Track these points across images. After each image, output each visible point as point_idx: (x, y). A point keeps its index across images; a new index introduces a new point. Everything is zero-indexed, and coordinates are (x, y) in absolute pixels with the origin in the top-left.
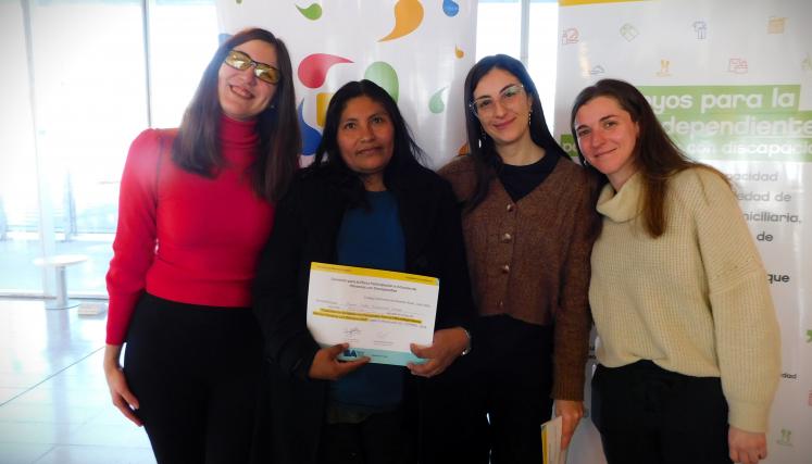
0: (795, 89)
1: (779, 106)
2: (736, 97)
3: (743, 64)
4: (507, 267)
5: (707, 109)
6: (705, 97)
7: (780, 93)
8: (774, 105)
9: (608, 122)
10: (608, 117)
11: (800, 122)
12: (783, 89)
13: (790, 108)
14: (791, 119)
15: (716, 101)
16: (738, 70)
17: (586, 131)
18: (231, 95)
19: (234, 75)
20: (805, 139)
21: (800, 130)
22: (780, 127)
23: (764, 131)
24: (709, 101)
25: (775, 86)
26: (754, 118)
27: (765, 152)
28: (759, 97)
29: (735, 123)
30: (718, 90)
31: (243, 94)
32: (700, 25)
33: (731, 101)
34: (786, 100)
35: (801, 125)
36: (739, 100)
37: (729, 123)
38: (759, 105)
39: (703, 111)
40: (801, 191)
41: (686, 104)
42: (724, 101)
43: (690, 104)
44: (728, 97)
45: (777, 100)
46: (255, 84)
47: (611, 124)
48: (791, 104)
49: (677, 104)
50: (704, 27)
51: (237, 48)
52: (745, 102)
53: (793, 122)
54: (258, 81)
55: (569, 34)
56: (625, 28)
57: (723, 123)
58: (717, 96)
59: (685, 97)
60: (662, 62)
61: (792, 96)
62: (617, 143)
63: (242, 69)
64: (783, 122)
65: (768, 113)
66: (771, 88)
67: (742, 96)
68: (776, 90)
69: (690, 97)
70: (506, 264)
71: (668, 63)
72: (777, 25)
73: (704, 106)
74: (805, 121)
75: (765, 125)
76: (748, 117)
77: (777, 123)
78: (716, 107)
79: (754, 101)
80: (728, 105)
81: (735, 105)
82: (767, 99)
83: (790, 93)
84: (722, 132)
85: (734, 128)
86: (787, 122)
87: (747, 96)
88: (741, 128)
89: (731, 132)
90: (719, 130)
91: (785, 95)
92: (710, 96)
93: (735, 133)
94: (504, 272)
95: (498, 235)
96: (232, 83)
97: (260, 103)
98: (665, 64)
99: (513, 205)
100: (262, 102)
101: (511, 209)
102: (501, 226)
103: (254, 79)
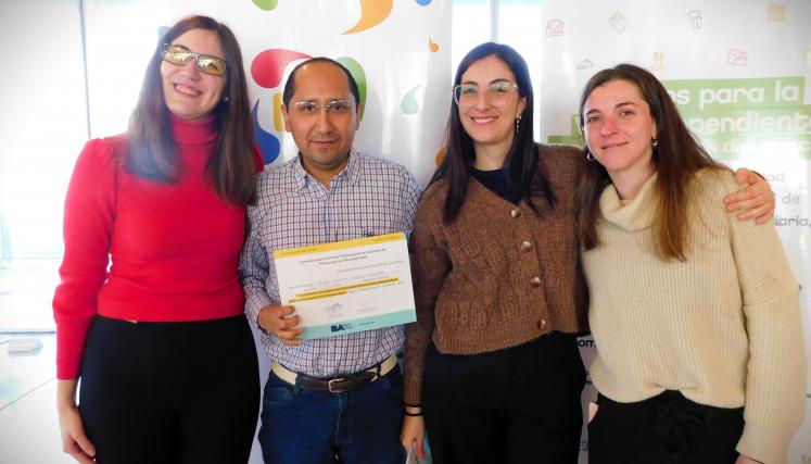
0: (800, 81)
1: (782, 100)
2: (736, 91)
3: (743, 56)
5: (706, 105)
6: (703, 92)
7: (782, 87)
8: (777, 99)
9: (625, 111)
10: (626, 104)
11: (806, 117)
12: (787, 81)
13: (793, 102)
14: (796, 114)
15: (716, 96)
16: (738, 62)
17: (596, 117)
18: (176, 95)
19: (175, 73)
21: (805, 126)
22: (785, 123)
23: (768, 127)
24: (708, 96)
25: (778, 79)
26: (756, 114)
28: (761, 91)
29: (735, 119)
30: (716, 84)
31: (189, 92)
32: (696, 14)
33: (732, 96)
34: (790, 93)
35: (807, 121)
36: (740, 94)
37: (730, 119)
38: (761, 99)
39: (702, 107)
40: (805, 192)
41: (684, 100)
42: (723, 96)
43: (688, 99)
44: (728, 91)
45: (780, 94)
46: (200, 78)
47: (628, 113)
48: (795, 97)
50: (699, 17)
51: (174, 43)
52: (746, 97)
53: (799, 117)
55: (554, 25)
56: (616, 18)
57: (724, 120)
58: (716, 91)
59: (682, 91)
60: (656, 54)
61: (796, 89)
62: (630, 136)
64: (787, 118)
65: (772, 107)
66: (773, 80)
67: (743, 90)
68: (778, 82)
69: (687, 92)
70: (534, 277)
71: (662, 55)
72: (777, 12)
73: (702, 101)
75: (768, 121)
76: (750, 113)
77: (780, 119)
78: (716, 101)
79: (756, 95)
80: (728, 100)
81: (735, 101)
82: (770, 93)
83: (793, 85)
84: (723, 130)
85: (736, 125)
86: (792, 116)
87: (747, 89)
88: (743, 125)
89: (732, 130)
90: (720, 127)
91: (788, 88)
92: (709, 91)
93: (736, 130)
94: (536, 285)
95: (516, 247)
96: (176, 81)
97: (208, 100)
98: (659, 56)
99: (518, 209)
100: (213, 96)
101: (518, 215)
102: (514, 235)
103: (197, 75)
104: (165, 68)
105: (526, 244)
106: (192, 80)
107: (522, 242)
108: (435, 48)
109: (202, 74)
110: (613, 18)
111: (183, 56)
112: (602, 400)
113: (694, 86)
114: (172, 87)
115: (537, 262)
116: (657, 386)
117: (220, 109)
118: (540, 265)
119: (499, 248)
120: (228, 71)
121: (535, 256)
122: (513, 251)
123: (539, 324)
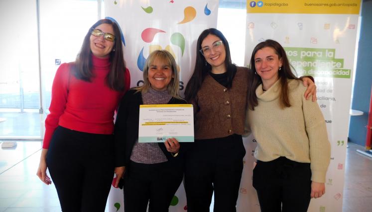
0: (334, 51)
1: (328, 57)
3: (316, 40)
4: (229, 116)
6: (302, 52)
8: (326, 55)
9: (269, 58)
10: (270, 56)
11: (335, 63)
12: (330, 50)
15: (306, 54)
16: (314, 42)
18: (95, 47)
19: (96, 39)
22: (328, 65)
23: (323, 66)
24: (304, 54)
25: (327, 49)
26: (320, 61)
28: (321, 53)
29: (313, 62)
30: (306, 50)
31: (100, 46)
32: (300, 24)
33: (311, 54)
34: (330, 54)
36: (314, 54)
37: (311, 62)
38: (321, 56)
39: (301, 58)
42: (309, 54)
43: (297, 55)
44: (310, 52)
45: (328, 54)
46: (105, 42)
47: (271, 59)
48: (332, 56)
49: (292, 54)
50: (302, 25)
51: (96, 28)
52: (316, 55)
53: (333, 63)
56: (273, 24)
57: (309, 62)
58: (306, 52)
59: (294, 52)
61: (332, 53)
62: (271, 68)
64: (329, 63)
65: (325, 59)
66: (325, 49)
67: (315, 52)
68: (327, 51)
69: (296, 52)
70: (228, 114)
72: (327, 26)
73: (302, 56)
74: (337, 62)
75: (323, 64)
76: (317, 60)
77: (327, 63)
78: (306, 56)
79: (319, 54)
80: (310, 56)
81: (312, 56)
82: (324, 54)
84: (308, 66)
85: (312, 64)
86: (331, 62)
87: (317, 52)
88: (315, 64)
89: (311, 66)
91: (330, 52)
92: (303, 52)
93: (313, 67)
94: (228, 118)
95: (223, 103)
96: (96, 42)
97: (108, 50)
99: (226, 89)
100: (109, 49)
101: (226, 91)
102: (224, 99)
103: (104, 40)
104: (92, 38)
105: (228, 102)
106: (102, 42)
107: (226, 102)
109: (106, 41)
111: (99, 34)
113: (299, 50)
114: (94, 45)
115: (230, 109)
116: (278, 155)
117: (112, 54)
118: (232, 110)
119: (217, 103)
120: (115, 40)
121: (230, 107)
123: (229, 131)
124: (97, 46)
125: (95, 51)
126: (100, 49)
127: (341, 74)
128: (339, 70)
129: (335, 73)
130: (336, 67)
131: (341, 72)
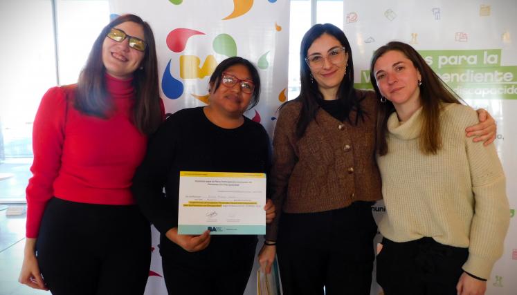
0: (498, 52)
1: (488, 63)
2: (460, 57)
4: (352, 169)
5: (442, 66)
6: (440, 58)
7: (488, 56)
8: (485, 62)
9: (398, 67)
10: (399, 63)
11: (501, 74)
12: (490, 52)
13: (494, 64)
14: (496, 72)
15: (448, 60)
16: (462, 40)
18: (112, 59)
19: (114, 45)
20: (504, 85)
21: (501, 79)
22: (489, 77)
23: (479, 79)
24: (443, 60)
25: (485, 50)
26: (472, 71)
27: (480, 93)
28: (475, 57)
29: (460, 74)
30: (448, 53)
31: (120, 58)
32: (437, 11)
33: (458, 60)
34: (492, 59)
35: (502, 76)
36: (463, 59)
37: (456, 74)
38: (475, 62)
39: (440, 67)
40: (501, 118)
42: (453, 60)
43: (432, 62)
44: (456, 58)
45: (487, 59)
46: (129, 51)
48: (496, 62)
50: (439, 12)
51: (116, 27)
52: (465, 61)
53: (497, 73)
54: (131, 49)
56: (388, 13)
57: (453, 75)
58: (448, 57)
59: (428, 57)
60: (412, 35)
61: (496, 57)
62: (405, 83)
63: (121, 41)
64: (490, 74)
65: (481, 68)
66: (483, 51)
67: (465, 57)
68: (485, 53)
69: (431, 58)
70: (350, 167)
71: (416, 35)
72: (486, 10)
73: (440, 63)
74: (505, 72)
75: (479, 76)
76: (468, 71)
77: (486, 74)
78: (449, 64)
79: (472, 60)
80: (455, 63)
81: (460, 63)
82: (480, 59)
83: (495, 54)
84: (452, 81)
85: (459, 77)
86: (494, 73)
87: (467, 56)
88: (464, 78)
89: (458, 80)
90: (450, 79)
91: (491, 56)
92: (444, 57)
93: (460, 81)
94: (350, 172)
95: (341, 148)
96: (113, 51)
97: (132, 65)
98: (414, 36)
99: (343, 125)
100: (134, 64)
101: (343, 129)
102: (340, 141)
103: (128, 48)
105: (348, 146)
106: (124, 51)
107: (345, 145)
108: (279, 29)
110: (387, 12)
112: (385, 241)
113: (435, 54)
115: (352, 158)
116: (419, 234)
118: (354, 160)
119: (330, 148)
121: (352, 154)
122: (339, 151)
123: (351, 195)
124: (115, 57)
125: (110, 64)
126: (119, 63)
127: (512, 93)
128: (509, 86)
129: (501, 91)
130: (503, 81)
131: (512, 88)
